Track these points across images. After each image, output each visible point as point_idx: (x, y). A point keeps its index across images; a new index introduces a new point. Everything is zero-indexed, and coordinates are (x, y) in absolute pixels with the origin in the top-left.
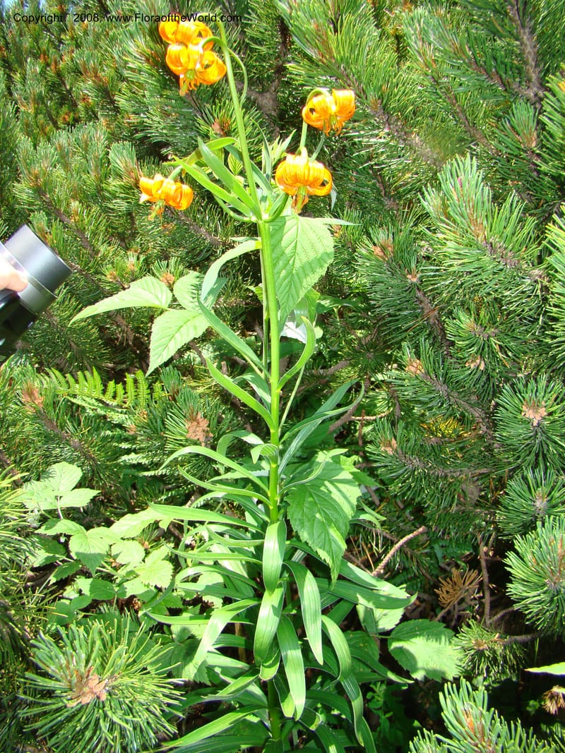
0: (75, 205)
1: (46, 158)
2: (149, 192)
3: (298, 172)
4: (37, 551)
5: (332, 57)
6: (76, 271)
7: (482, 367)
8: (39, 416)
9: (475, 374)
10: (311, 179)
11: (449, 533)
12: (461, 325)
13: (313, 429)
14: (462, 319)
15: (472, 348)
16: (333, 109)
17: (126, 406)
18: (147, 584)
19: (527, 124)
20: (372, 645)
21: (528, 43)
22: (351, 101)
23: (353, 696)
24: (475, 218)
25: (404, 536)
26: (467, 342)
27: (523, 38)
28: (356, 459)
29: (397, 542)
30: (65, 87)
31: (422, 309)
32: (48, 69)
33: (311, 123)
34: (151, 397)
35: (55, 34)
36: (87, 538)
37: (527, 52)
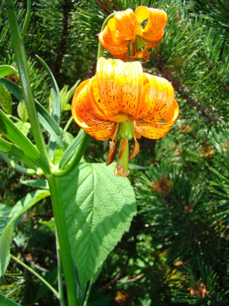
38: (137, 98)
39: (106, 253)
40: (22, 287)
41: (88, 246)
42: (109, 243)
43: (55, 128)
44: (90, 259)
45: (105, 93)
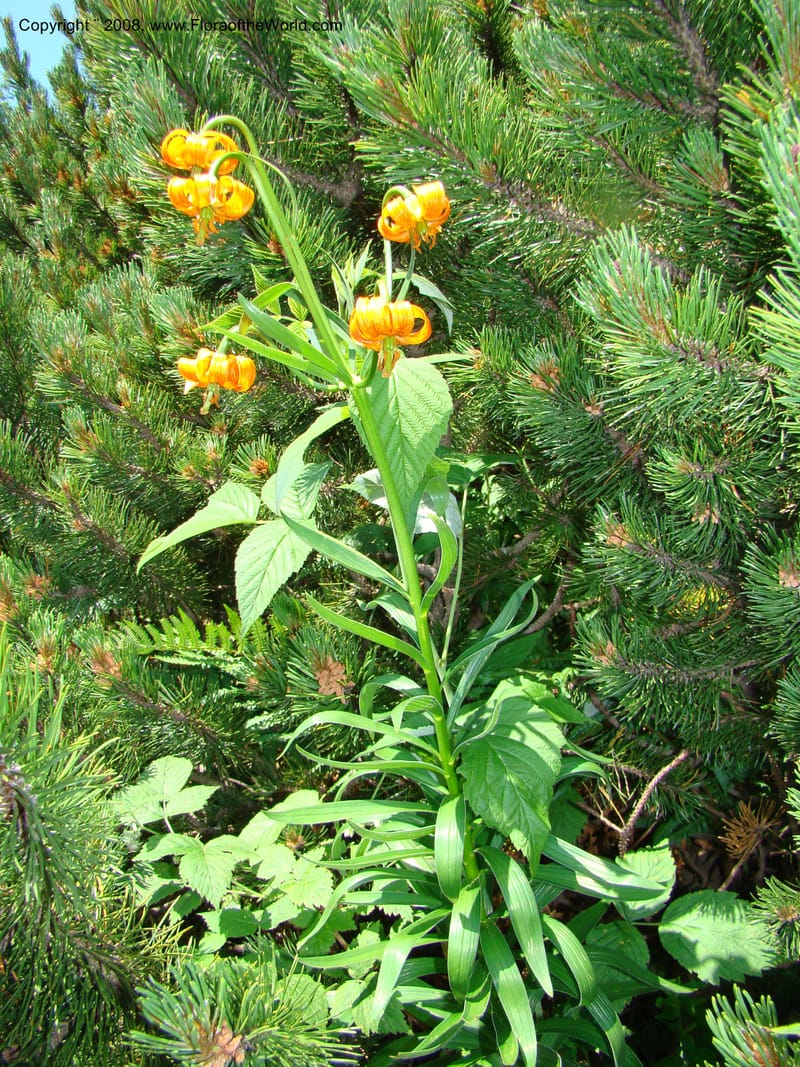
0: (123, 385)
1: (72, 329)
2: (192, 376)
3: (376, 321)
4: (147, 878)
5: (413, 120)
6: (139, 475)
7: (715, 520)
8: (117, 690)
9: (707, 530)
10: (396, 326)
11: (720, 758)
12: (670, 469)
13: (486, 658)
14: (669, 459)
15: (692, 499)
16: (418, 213)
17: (238, 653)
18: (300, 905)
19: (708, 159)
20: (638, 940)
21: (690, 41)
22: (440, 197)
23: (607, 1023)
24: (650, 313)
25: (659, 769)
26: (682, 491)
27: (681, 36)
28: (570, 673)
29: (651, 780)
30: (99, 208)
31: (618, 449)
32: (71, 188)
33: (393, 239)
34: (270, 635)
35: (74, 136)
36: (203, 855)
37: (691, 54)
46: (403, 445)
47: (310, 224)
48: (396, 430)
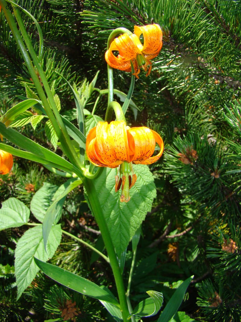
38: (126, 154)
39: (134, 230)
40: (78, 252)
41: (119, 226)
42: (136, 223)
43: (82, 138)
44: (122, 236)
45: (104, 154)
46: (120, 217)
47: (55, 67)
48: (116, 207)
